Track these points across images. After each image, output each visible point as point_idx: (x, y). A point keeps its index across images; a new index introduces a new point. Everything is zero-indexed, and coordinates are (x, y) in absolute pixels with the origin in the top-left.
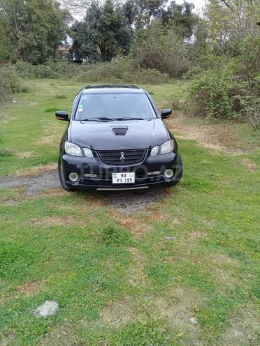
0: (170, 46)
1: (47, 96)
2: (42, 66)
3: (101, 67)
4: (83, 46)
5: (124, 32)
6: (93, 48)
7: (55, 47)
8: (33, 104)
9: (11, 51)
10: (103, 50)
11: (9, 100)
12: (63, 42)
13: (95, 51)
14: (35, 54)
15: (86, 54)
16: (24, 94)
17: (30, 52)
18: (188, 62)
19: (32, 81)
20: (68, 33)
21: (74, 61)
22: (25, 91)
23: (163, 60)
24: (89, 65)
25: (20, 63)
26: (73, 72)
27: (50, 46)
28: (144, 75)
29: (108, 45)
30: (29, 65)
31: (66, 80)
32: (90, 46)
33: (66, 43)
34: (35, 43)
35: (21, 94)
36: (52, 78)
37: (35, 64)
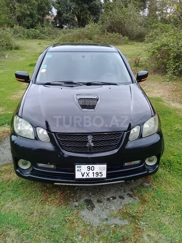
0: (130, 16)
1: (34, 53)
2: (33, 29)
3: (77, 31)
4: (64, 15)
5: (96, 5)
6: (71, 17)
7: (44, 16)
8: (21, 59)
9: (11, 18)
10: (79, 18)
11: (3, 56)
12: (50, 12)
13: (73, 19)
14: (28, 20)
15: (66, 21)
16: (16, 51)
17: (25, 19)
18: (144, 28)
19: (23, 41)
20: (54, 5)
21: (58, 27)
22: (17, 48)
23: (124, 26)
24: (68, 30)
25: (17, 27)
26: (56, 35)
27: (40, 14)
28: (110, 37)
29: (83, 15)
30: (23, 29)
31: (51, 41)
32: (70, 15)
33: (52, 13)
34: (28, 12)
35: (14, 51)
36: (40, 39)
37: (28, 28)
